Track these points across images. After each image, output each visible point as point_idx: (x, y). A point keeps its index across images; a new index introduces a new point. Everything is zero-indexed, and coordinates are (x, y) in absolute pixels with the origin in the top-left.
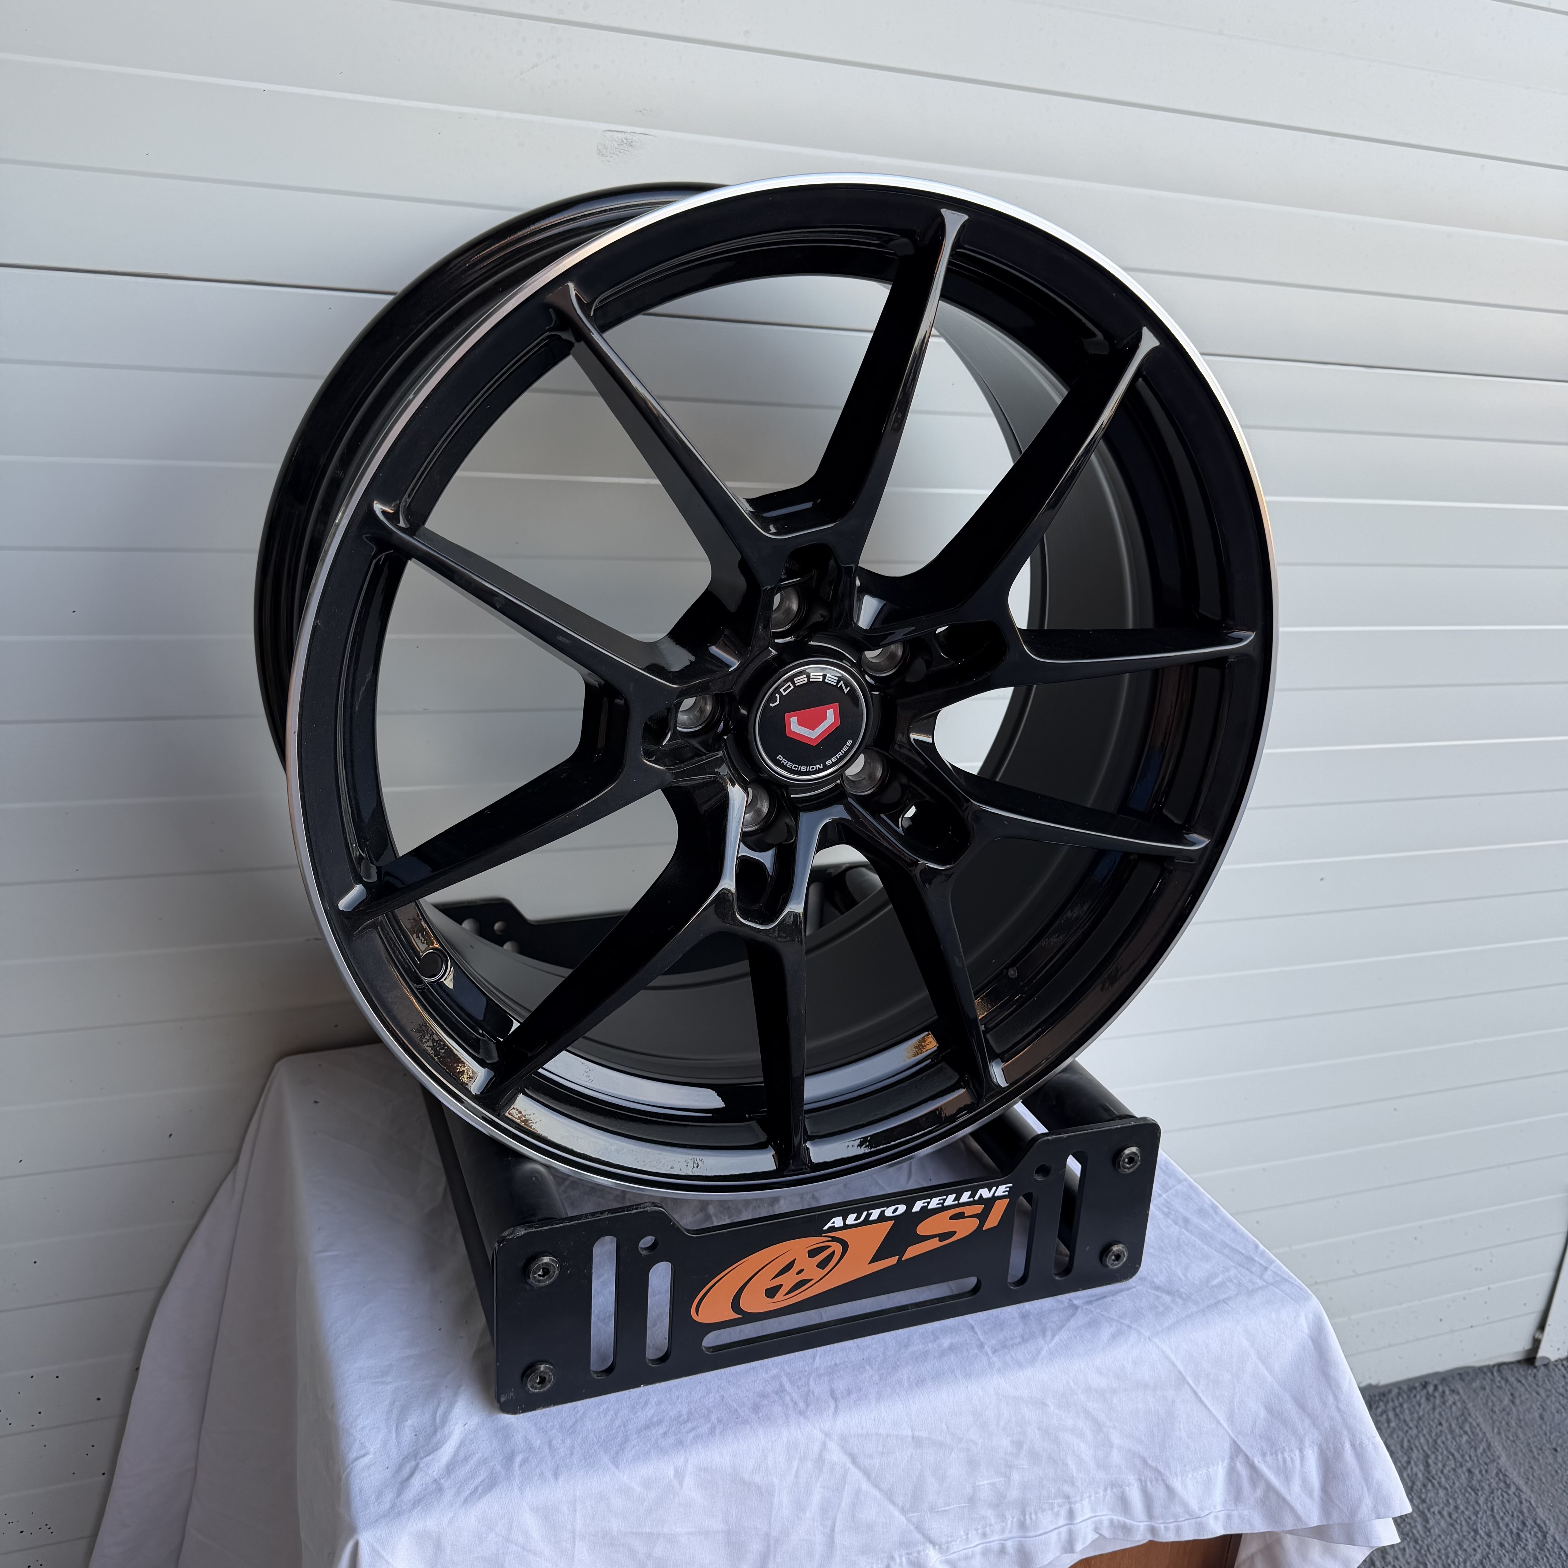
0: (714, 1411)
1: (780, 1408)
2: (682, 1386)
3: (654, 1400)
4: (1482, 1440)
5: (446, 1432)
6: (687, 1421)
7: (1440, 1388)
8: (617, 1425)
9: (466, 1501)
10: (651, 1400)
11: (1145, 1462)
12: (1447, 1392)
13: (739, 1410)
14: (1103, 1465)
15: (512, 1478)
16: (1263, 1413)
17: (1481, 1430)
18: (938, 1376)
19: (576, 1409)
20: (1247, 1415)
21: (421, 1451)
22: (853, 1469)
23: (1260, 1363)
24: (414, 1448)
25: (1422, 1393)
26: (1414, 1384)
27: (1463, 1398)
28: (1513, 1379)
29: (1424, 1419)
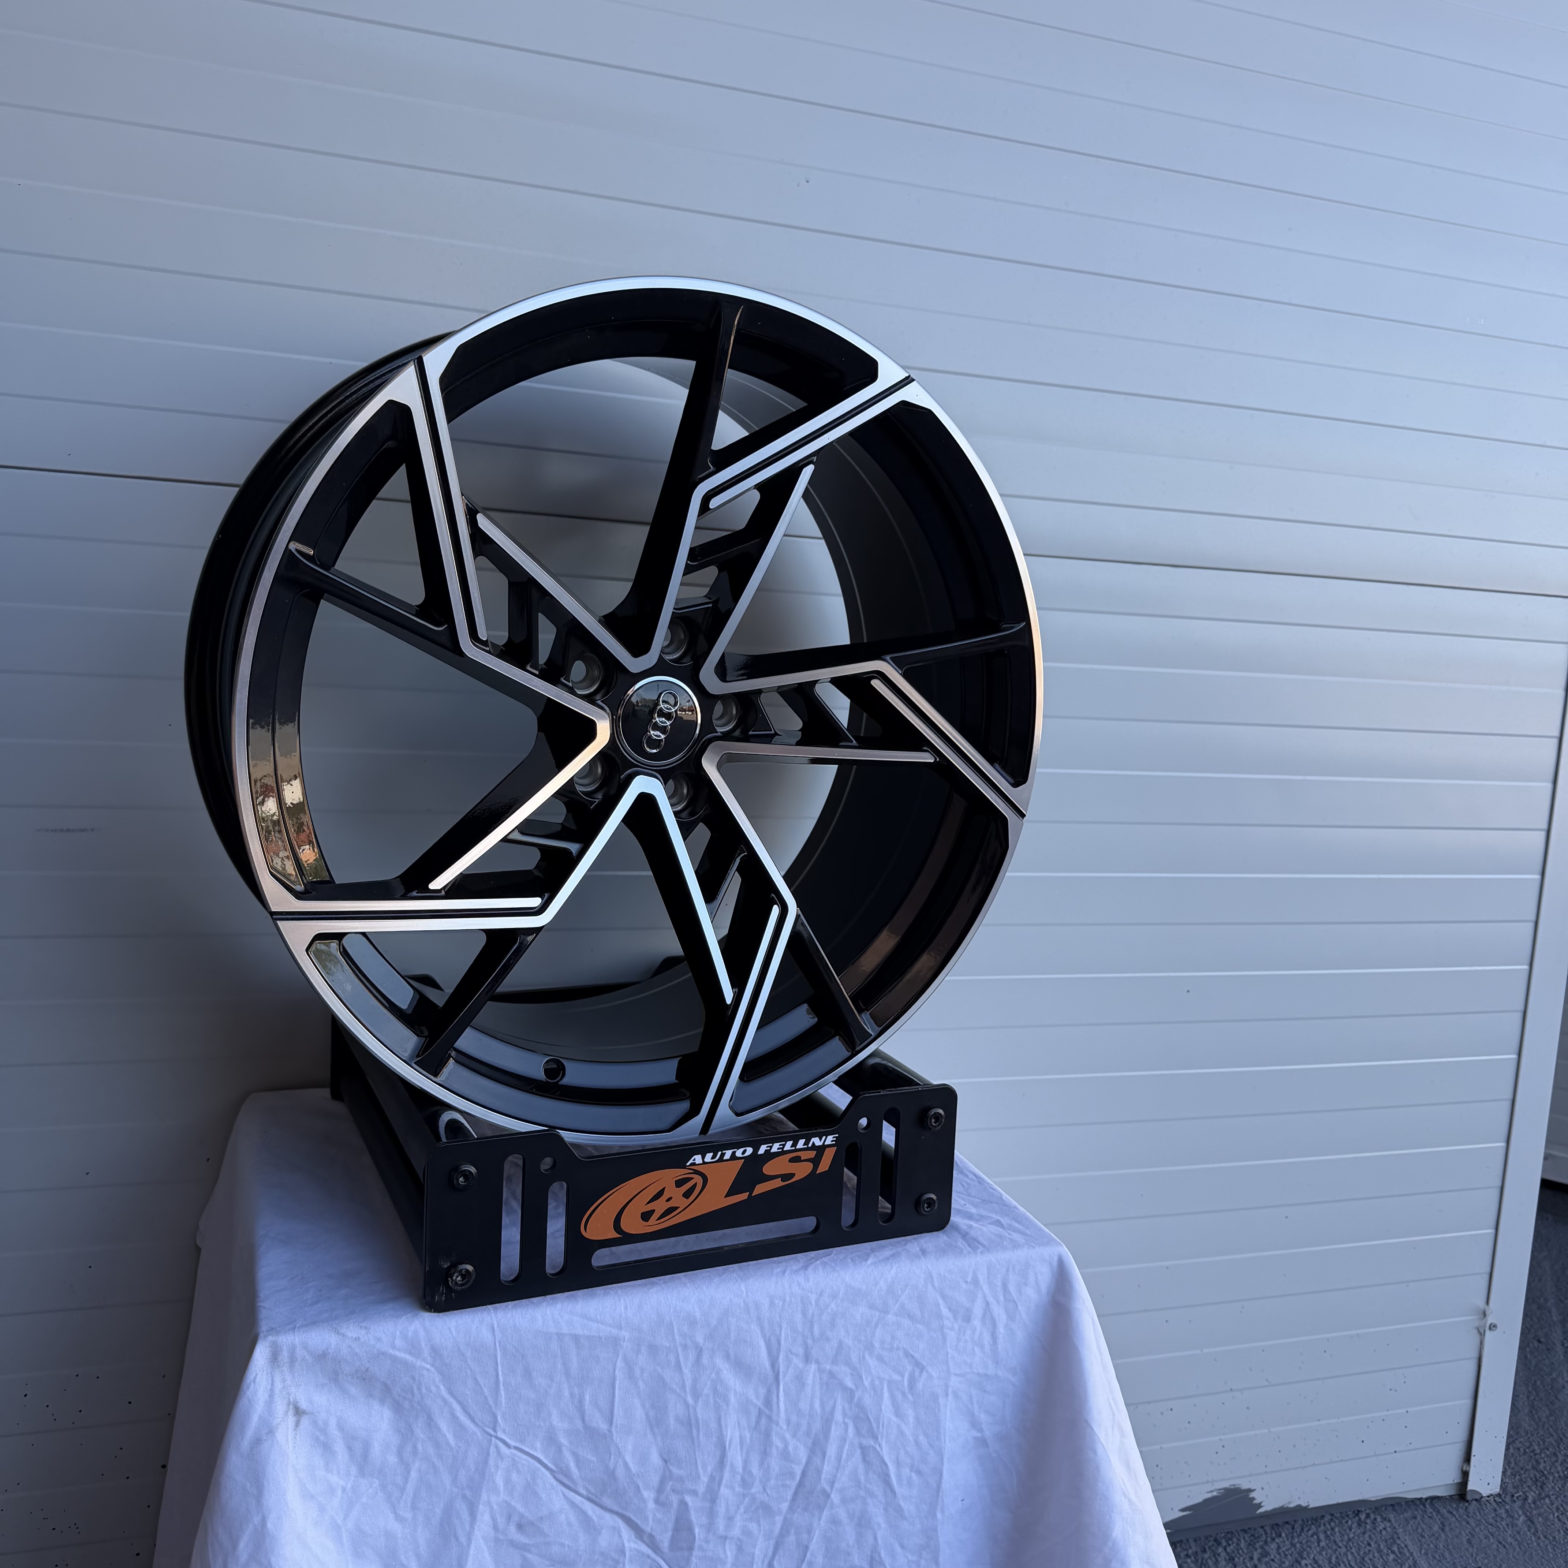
4: (1409, 1559)
25: (1354, 1520)
26: (1346, 1512)
27: (1394, 1524)
28: (1445, 1510)
29: (1354, 1540)
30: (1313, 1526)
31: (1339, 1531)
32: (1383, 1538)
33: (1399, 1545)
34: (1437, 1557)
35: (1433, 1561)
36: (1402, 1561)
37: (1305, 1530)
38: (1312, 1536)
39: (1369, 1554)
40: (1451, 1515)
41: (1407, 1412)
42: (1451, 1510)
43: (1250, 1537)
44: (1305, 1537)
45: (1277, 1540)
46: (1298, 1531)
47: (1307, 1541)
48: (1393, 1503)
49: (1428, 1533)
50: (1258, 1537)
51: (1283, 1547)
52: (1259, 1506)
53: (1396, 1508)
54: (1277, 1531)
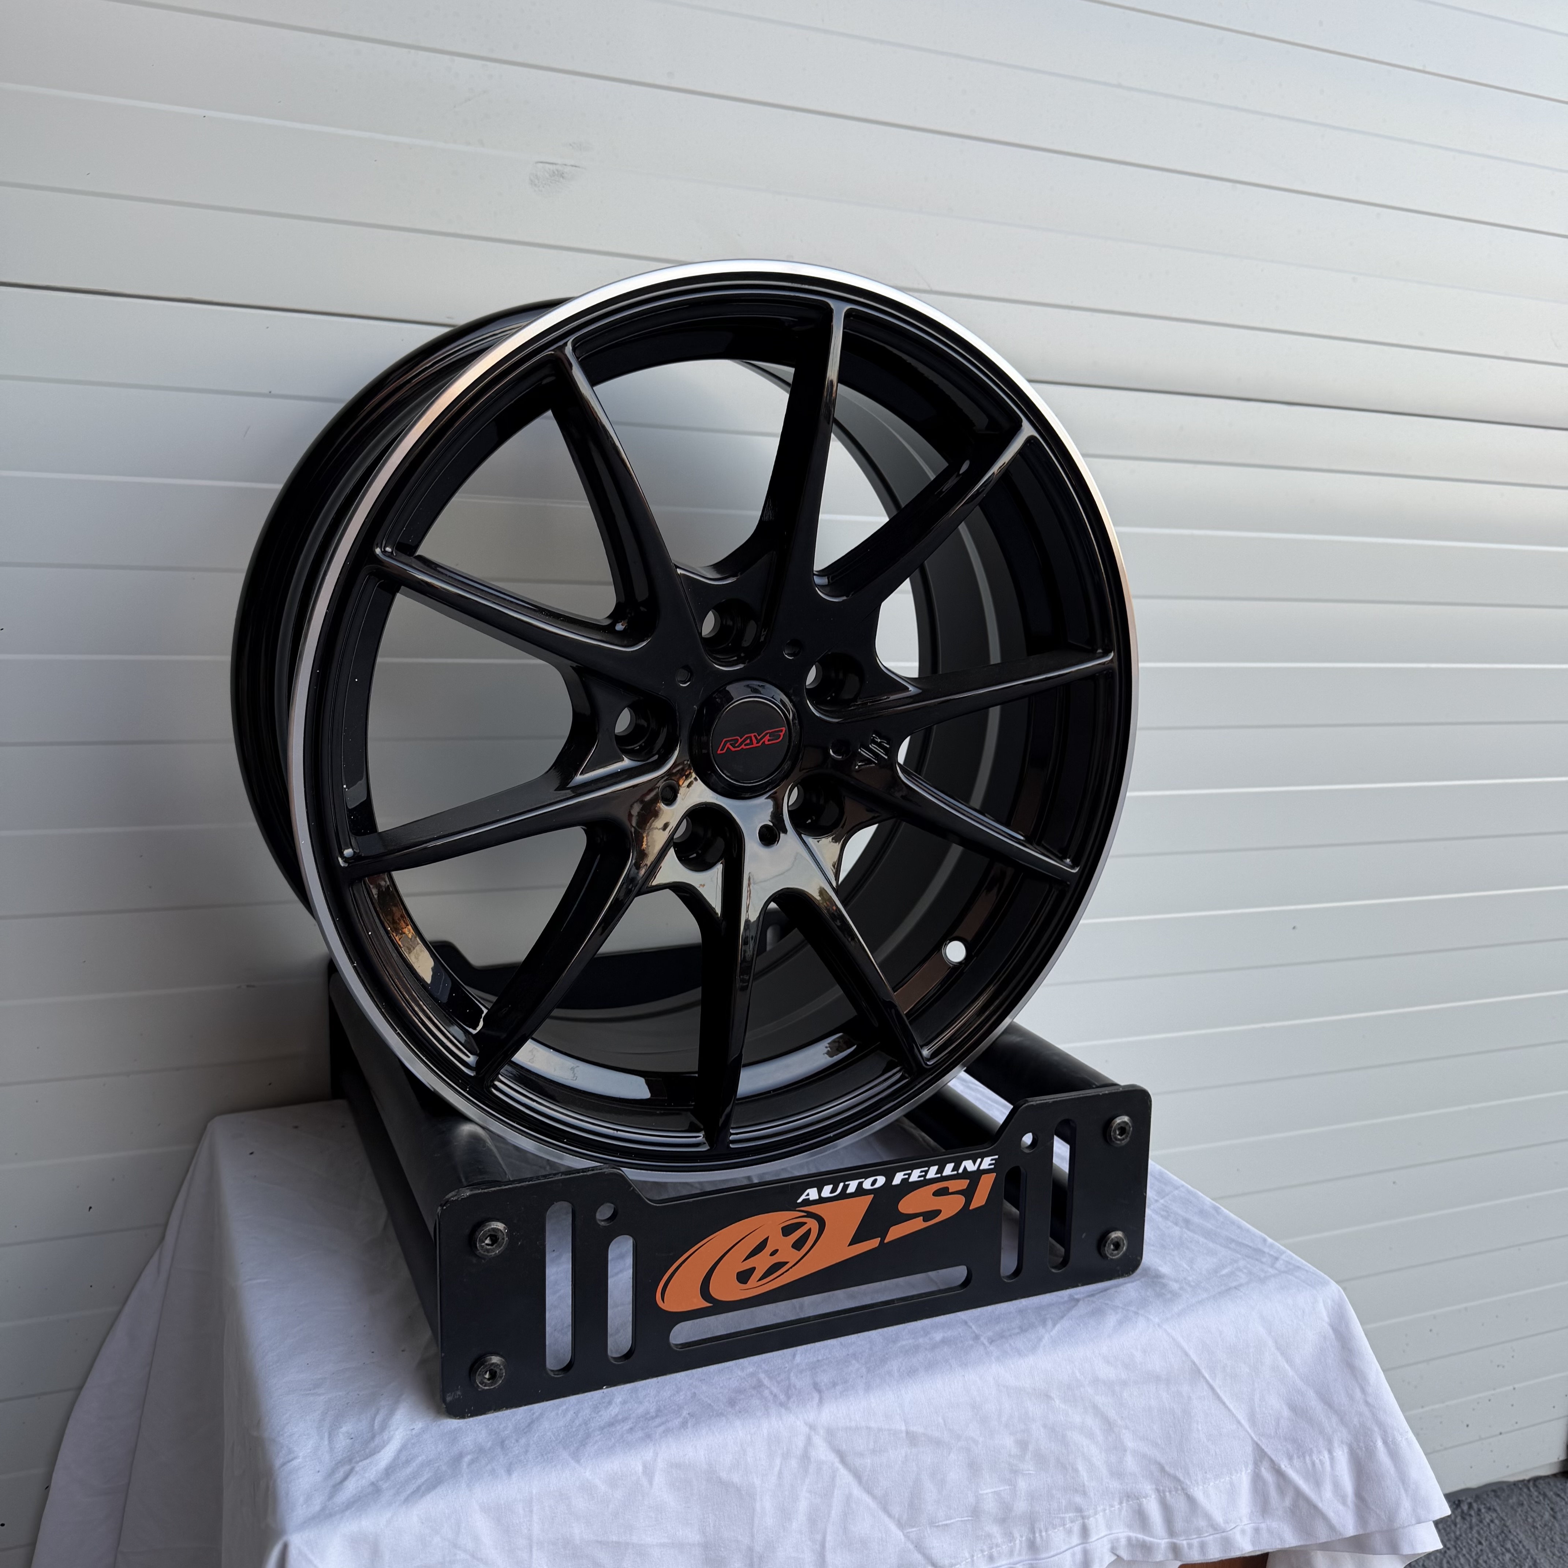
0: (685, 1407)
1: (758, 1402)
2: (650, 1386)
3: (618, 1400)
5: (386, 1437)
6: (657, 1416)
7: (1475, 1506)
8: (577, 1424)
9: (407, 1500)
10: (615, 1400)
11: (1162, 1469)
12: (1483, 1510)
13: (712, 1404)
14: (1117, 1473)
15: (459, 1476)
16: (1286, 1412)
17: (1524, 1547)
18: (930, 1367)
19: (532, 1412)
20: (1269, 1413)
21: (357, 1456)
22: (842, 1471)
23: (1279, 1354)
24: (349, 1454)
27: (1501, 1515)
28: (1552, 1493)
29: (1461, 1538)
32: (1493, 1533)
33: (1512, 1541)
34: (1557, 1552)
35: (1553, 1558)
36: (1520, 1561)
39: (1482, 1555)
40: (1558, 1499)
41: (1514, 1389)
42: (1559, 1493)
48: (1494, 1488)
49: (1539, 1523)
53: (1499, 1493)
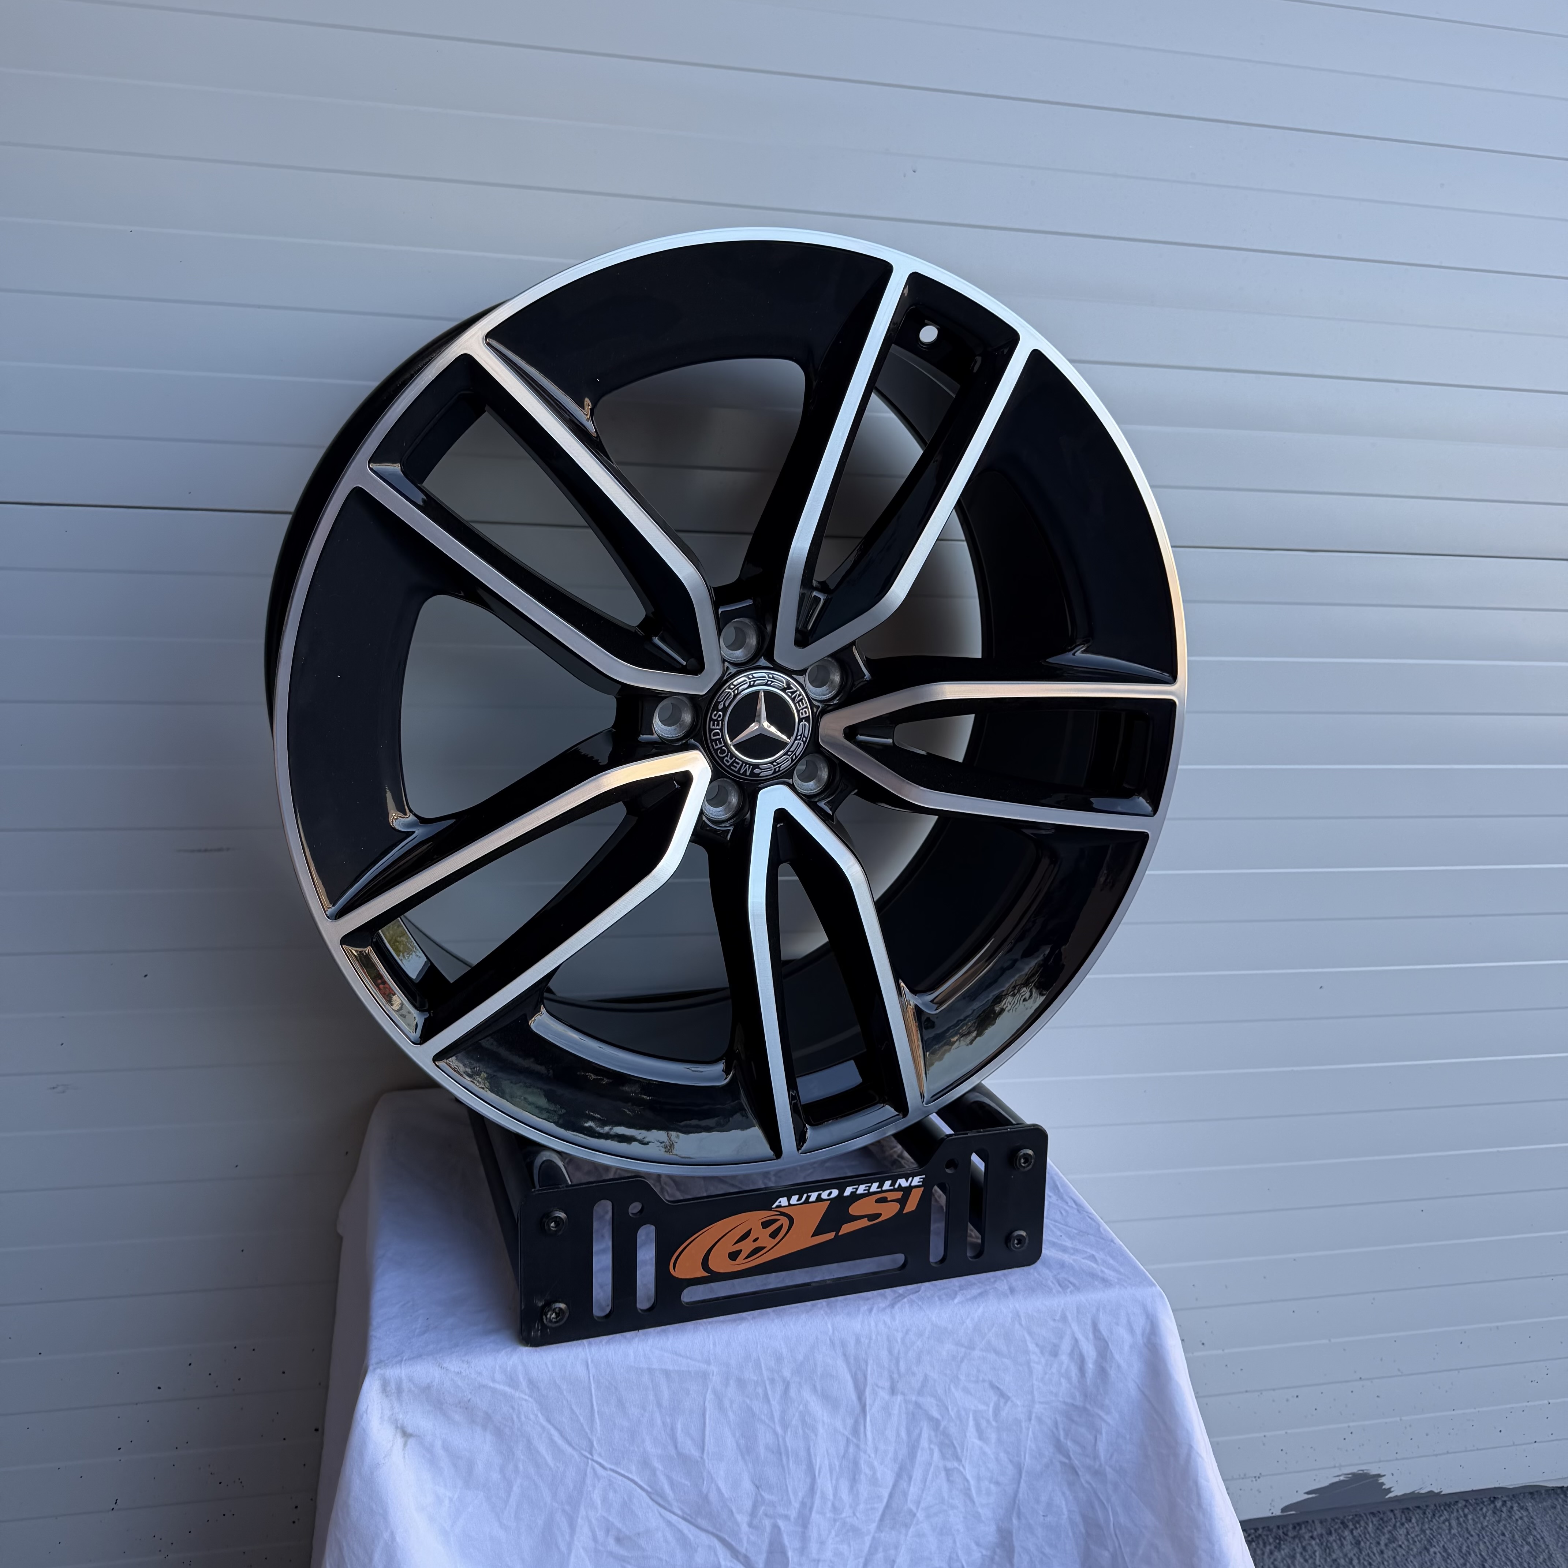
4: (1544, 1552)
7: (1509, 1504)
12: (1515, 1508)
17: (1545, 1542)
25: (1489, 1507)
26: (1482, 1499)
27: (1531, 1513)
29: (1487, 1529)
30: (1445, 1512)
31: (1473, 1520)
32: (1518, 1528)
37: (1437, 1515)
38: (1444, 1523)
39: (1502, 1544)
41: (1549, 1403)
43: (1379, 1521)
44: (1436, 1523)
45: (1406, 1525)
46: (1429, 1516)
47: (1439, 1528)
48: (1531, 1491)
50: (1387, 1522)
51: (1412, 1533)
52: (1389, 1491)
53: (1536, 1496)
54: (1408, 1515)
